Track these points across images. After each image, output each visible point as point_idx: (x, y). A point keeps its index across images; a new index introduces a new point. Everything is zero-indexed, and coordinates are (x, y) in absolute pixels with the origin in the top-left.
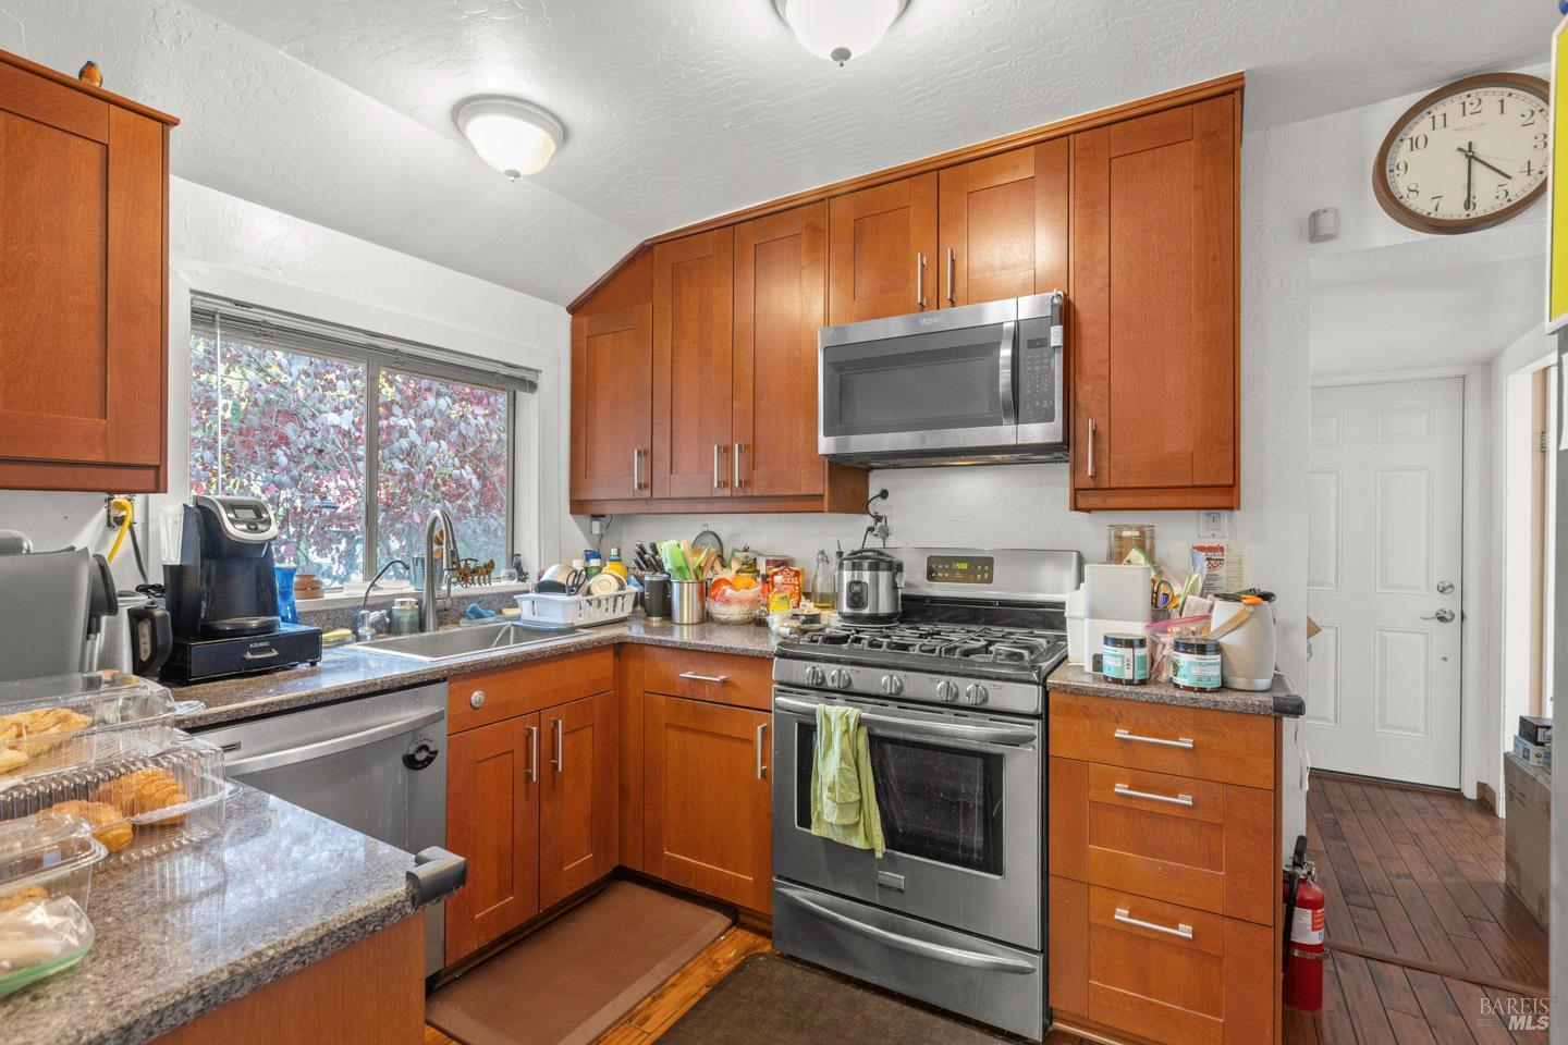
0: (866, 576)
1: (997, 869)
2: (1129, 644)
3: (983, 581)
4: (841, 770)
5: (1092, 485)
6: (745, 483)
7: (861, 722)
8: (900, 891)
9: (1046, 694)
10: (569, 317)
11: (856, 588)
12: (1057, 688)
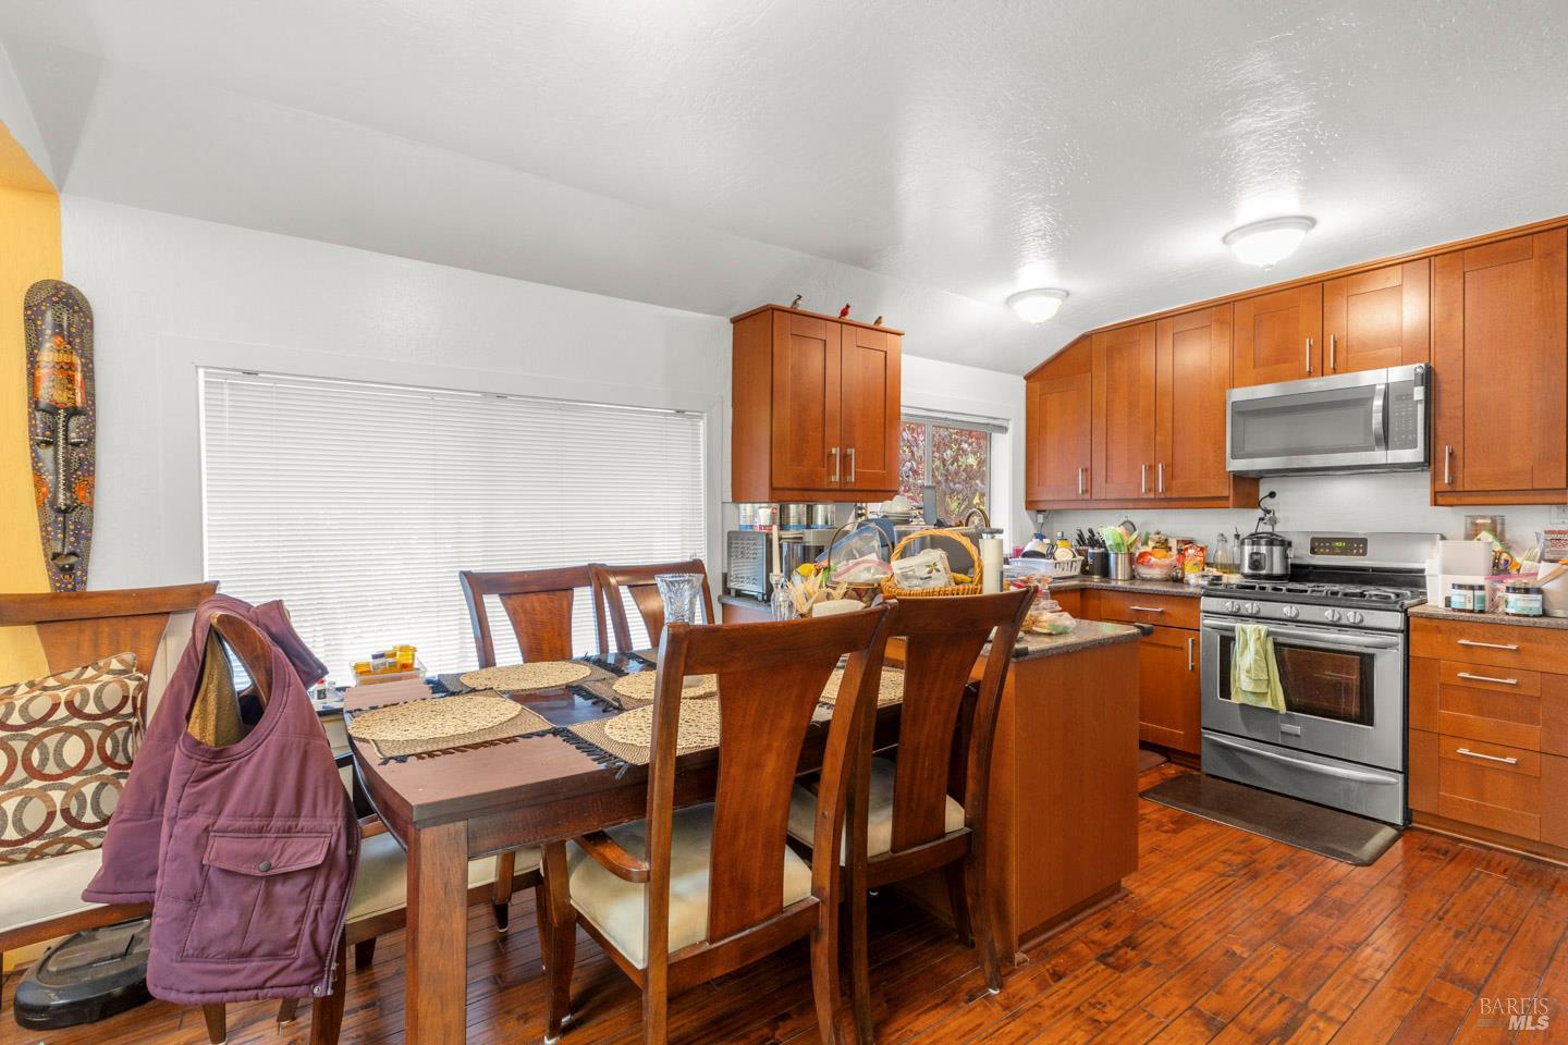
0: (1263, 549)
1: (1370, 722)
2: (1472, 588)
3: (1358, 554)
4: (1256, 660)
5: (1449, 489)
6: (1167, 488)
7: (1269, 634)
8: (1297, 736)
9: (1407, 619)
10: (1025, 382)
11: (1255, 557)
12: (1414, 615)
